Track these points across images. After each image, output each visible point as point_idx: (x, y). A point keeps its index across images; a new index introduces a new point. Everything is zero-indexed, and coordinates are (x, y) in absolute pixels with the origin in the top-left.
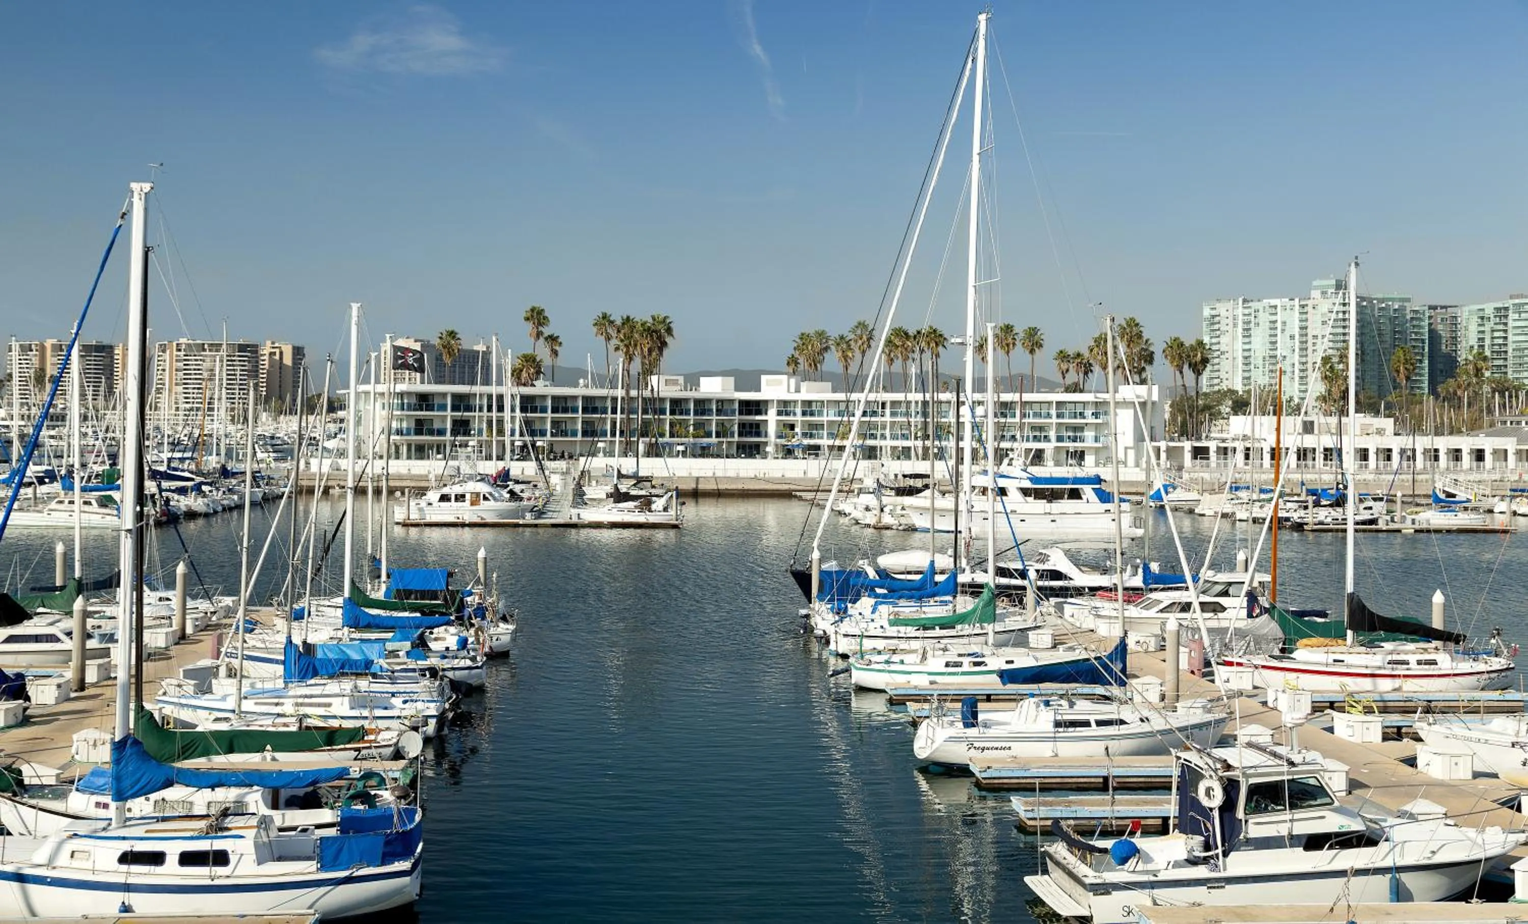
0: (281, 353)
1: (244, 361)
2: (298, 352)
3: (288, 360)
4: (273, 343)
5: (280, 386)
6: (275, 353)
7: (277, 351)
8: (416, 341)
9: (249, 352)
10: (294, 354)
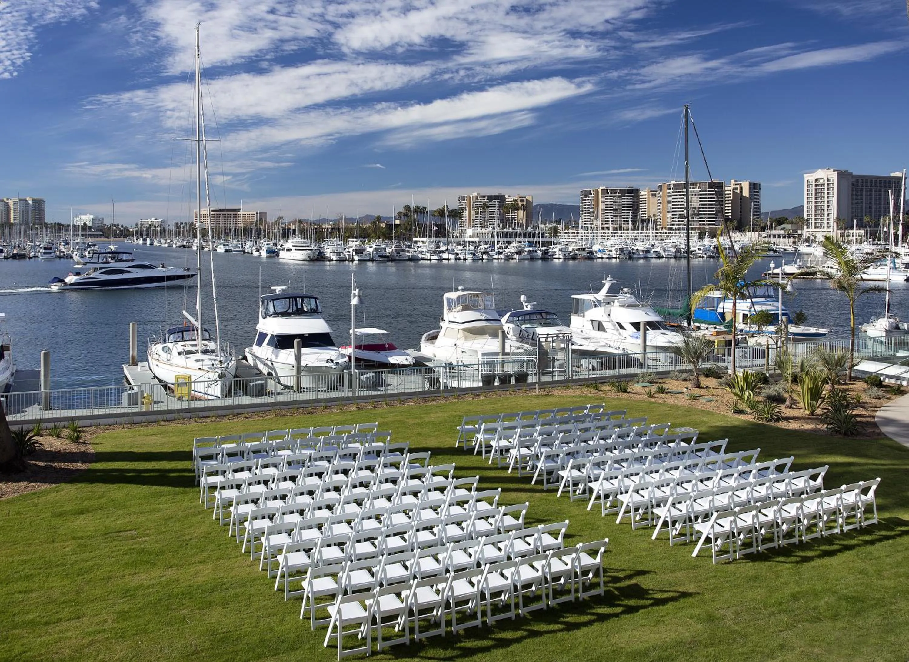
0: (741, 188)
1: (713, 194)
2: (754, 187)
3: (746, 193)
4: (736, 181)
5: (741, 212)
6: (736, 189)
7: (738, 186)
8: (834, 171)
9: (716, 187)
10: (750, 188)
